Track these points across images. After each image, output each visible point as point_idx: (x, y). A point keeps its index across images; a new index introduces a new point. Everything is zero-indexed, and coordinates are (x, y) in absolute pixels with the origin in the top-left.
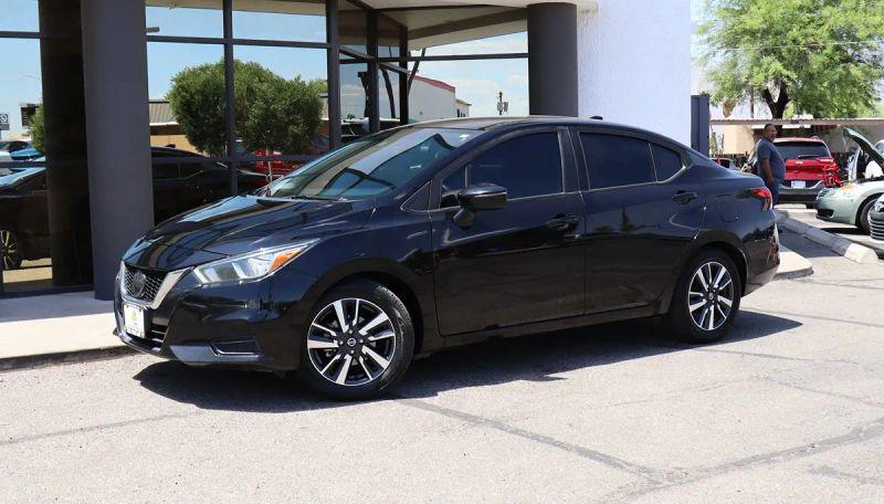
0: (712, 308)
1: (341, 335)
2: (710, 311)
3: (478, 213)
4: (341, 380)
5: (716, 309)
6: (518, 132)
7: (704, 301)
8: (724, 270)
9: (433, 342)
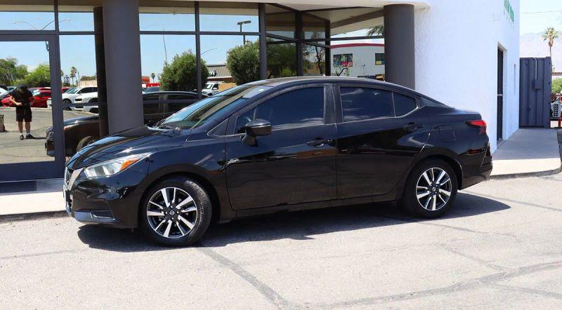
0: (435, 197)
1: (166, 209)
2: (433, 199)
3: (257, 137)
4: (166, 234)
5: (438, 197)
6: (294, 88)
7: (428, 193)
8: (444, 173)
9: (228, 214)
